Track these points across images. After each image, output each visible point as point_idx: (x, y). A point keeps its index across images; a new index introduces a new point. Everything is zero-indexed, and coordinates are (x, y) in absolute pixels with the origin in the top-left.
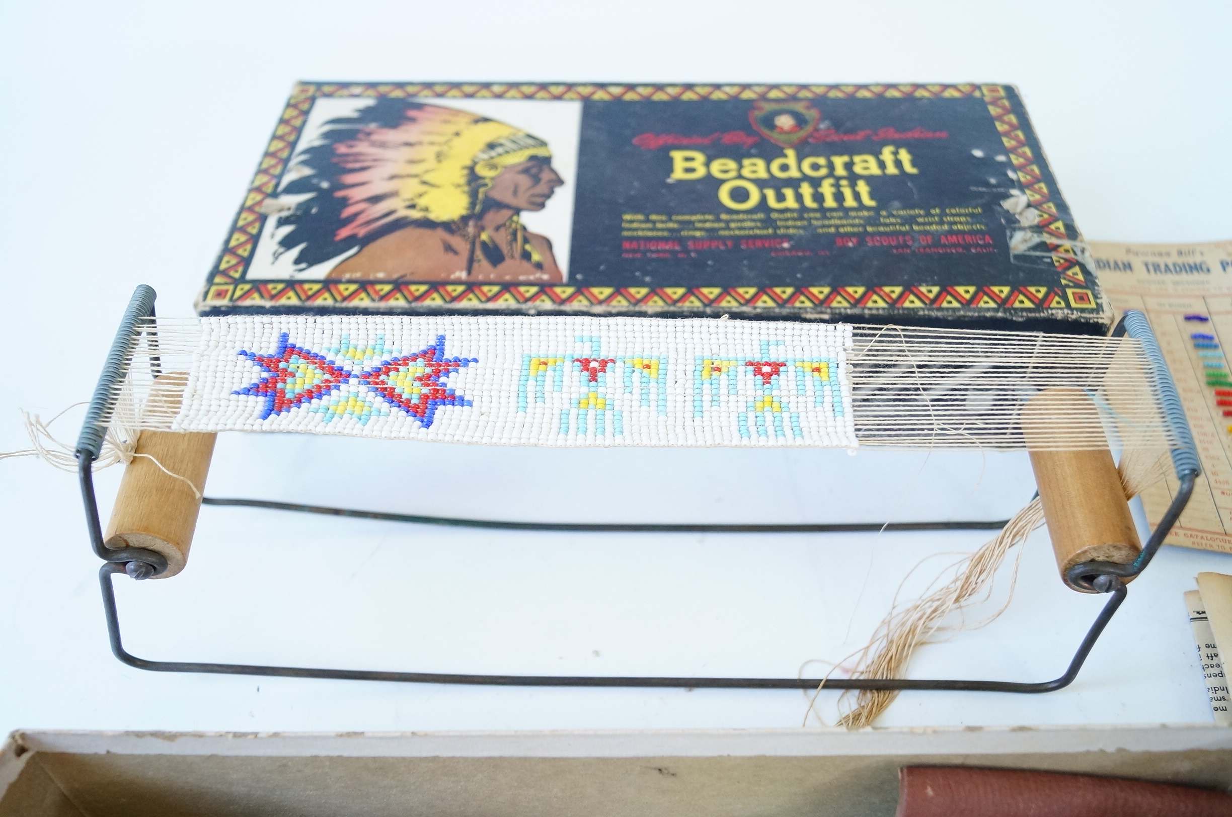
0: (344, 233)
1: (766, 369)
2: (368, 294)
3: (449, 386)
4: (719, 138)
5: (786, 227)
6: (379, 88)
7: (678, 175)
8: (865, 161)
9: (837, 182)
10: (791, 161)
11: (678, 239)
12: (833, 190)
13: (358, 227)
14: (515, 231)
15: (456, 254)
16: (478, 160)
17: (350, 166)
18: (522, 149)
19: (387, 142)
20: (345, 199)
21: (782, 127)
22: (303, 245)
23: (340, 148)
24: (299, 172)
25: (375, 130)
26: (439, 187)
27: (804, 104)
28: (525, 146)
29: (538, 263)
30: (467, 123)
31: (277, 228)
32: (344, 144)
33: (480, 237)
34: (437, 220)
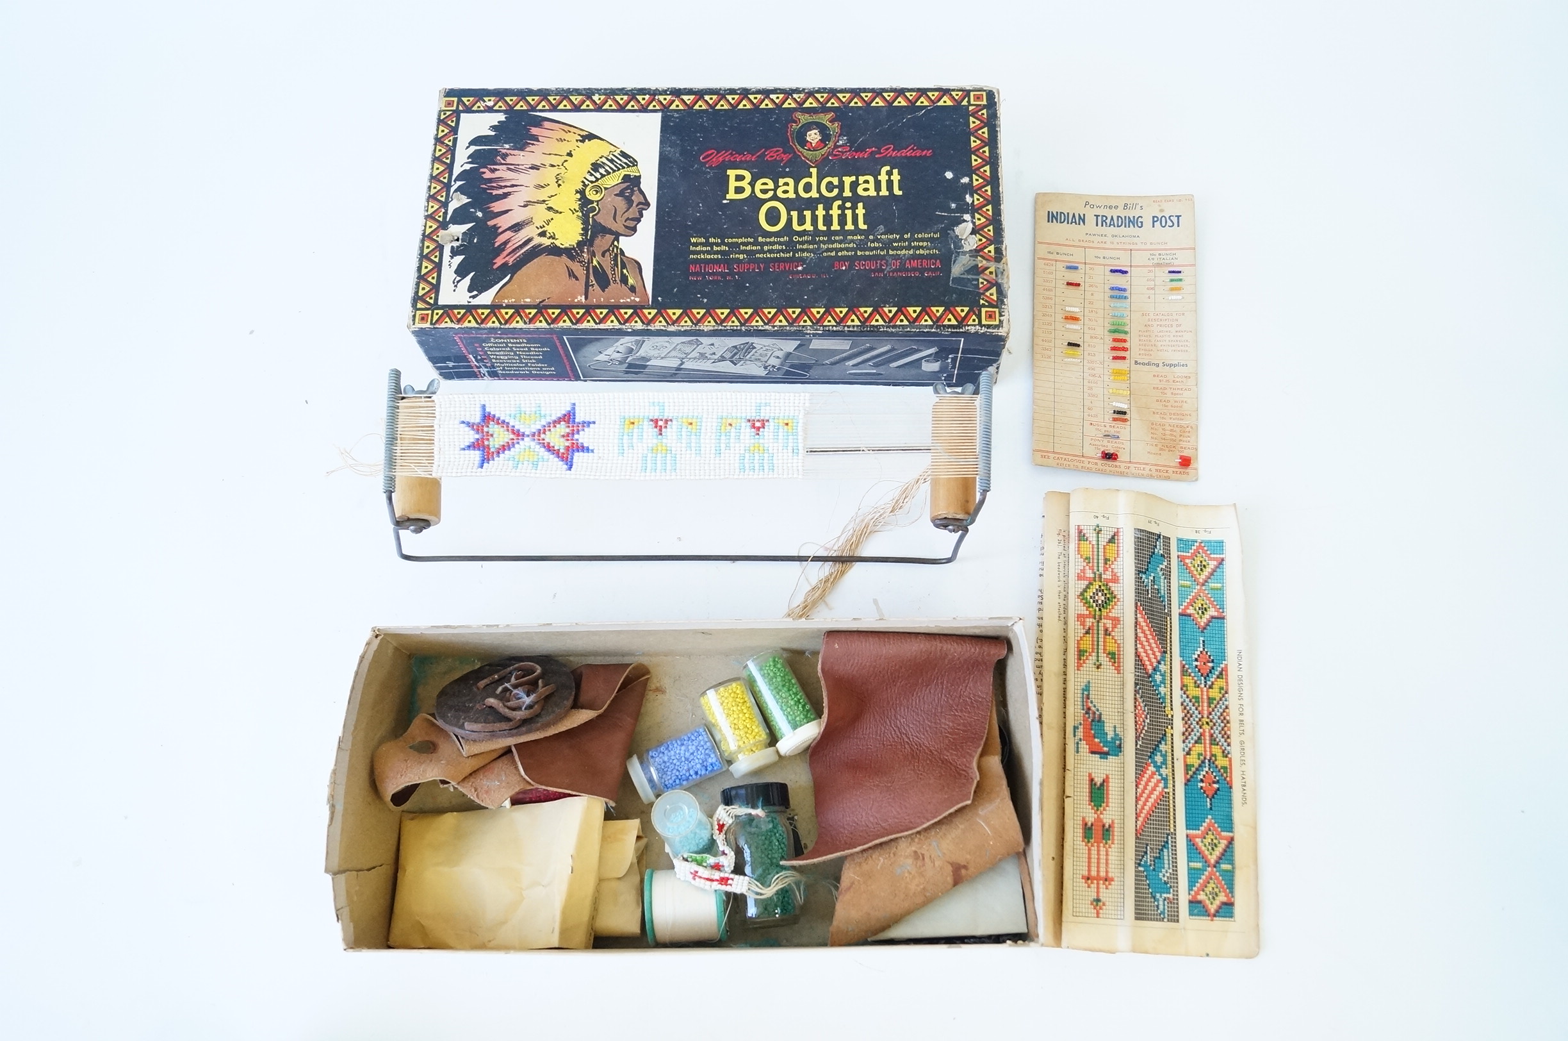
0: (499, 261)
1: (758, 424)
2: (521, 318)
3: (580, 441)
4: (763, 155)
5: (803, 250)
6: (508, 99)
7: (731, 195)
8: (867, 182)
9: (844, 204)
10: (813, 180)
11: (728, 262)
12: (840, 212)
13: (507, 256)
14: (616, 255)
15: (577, 279)
16: (587, 183)
17: (495, 192)
18: (619, 169)
19: (518, 165)
20: (496, 228)
21: (811, 143)
22: (472, 274)
23: (484, 173)
24: (459, 200)
25: (508, 152)
26: (561, 213)
27: (831, 115)
28: (620, 165)
29: (632, 286)
30: (577, 141)
31: (452, 258)
32: (487, 168)
33: (592, 263)
34: (561, 246)
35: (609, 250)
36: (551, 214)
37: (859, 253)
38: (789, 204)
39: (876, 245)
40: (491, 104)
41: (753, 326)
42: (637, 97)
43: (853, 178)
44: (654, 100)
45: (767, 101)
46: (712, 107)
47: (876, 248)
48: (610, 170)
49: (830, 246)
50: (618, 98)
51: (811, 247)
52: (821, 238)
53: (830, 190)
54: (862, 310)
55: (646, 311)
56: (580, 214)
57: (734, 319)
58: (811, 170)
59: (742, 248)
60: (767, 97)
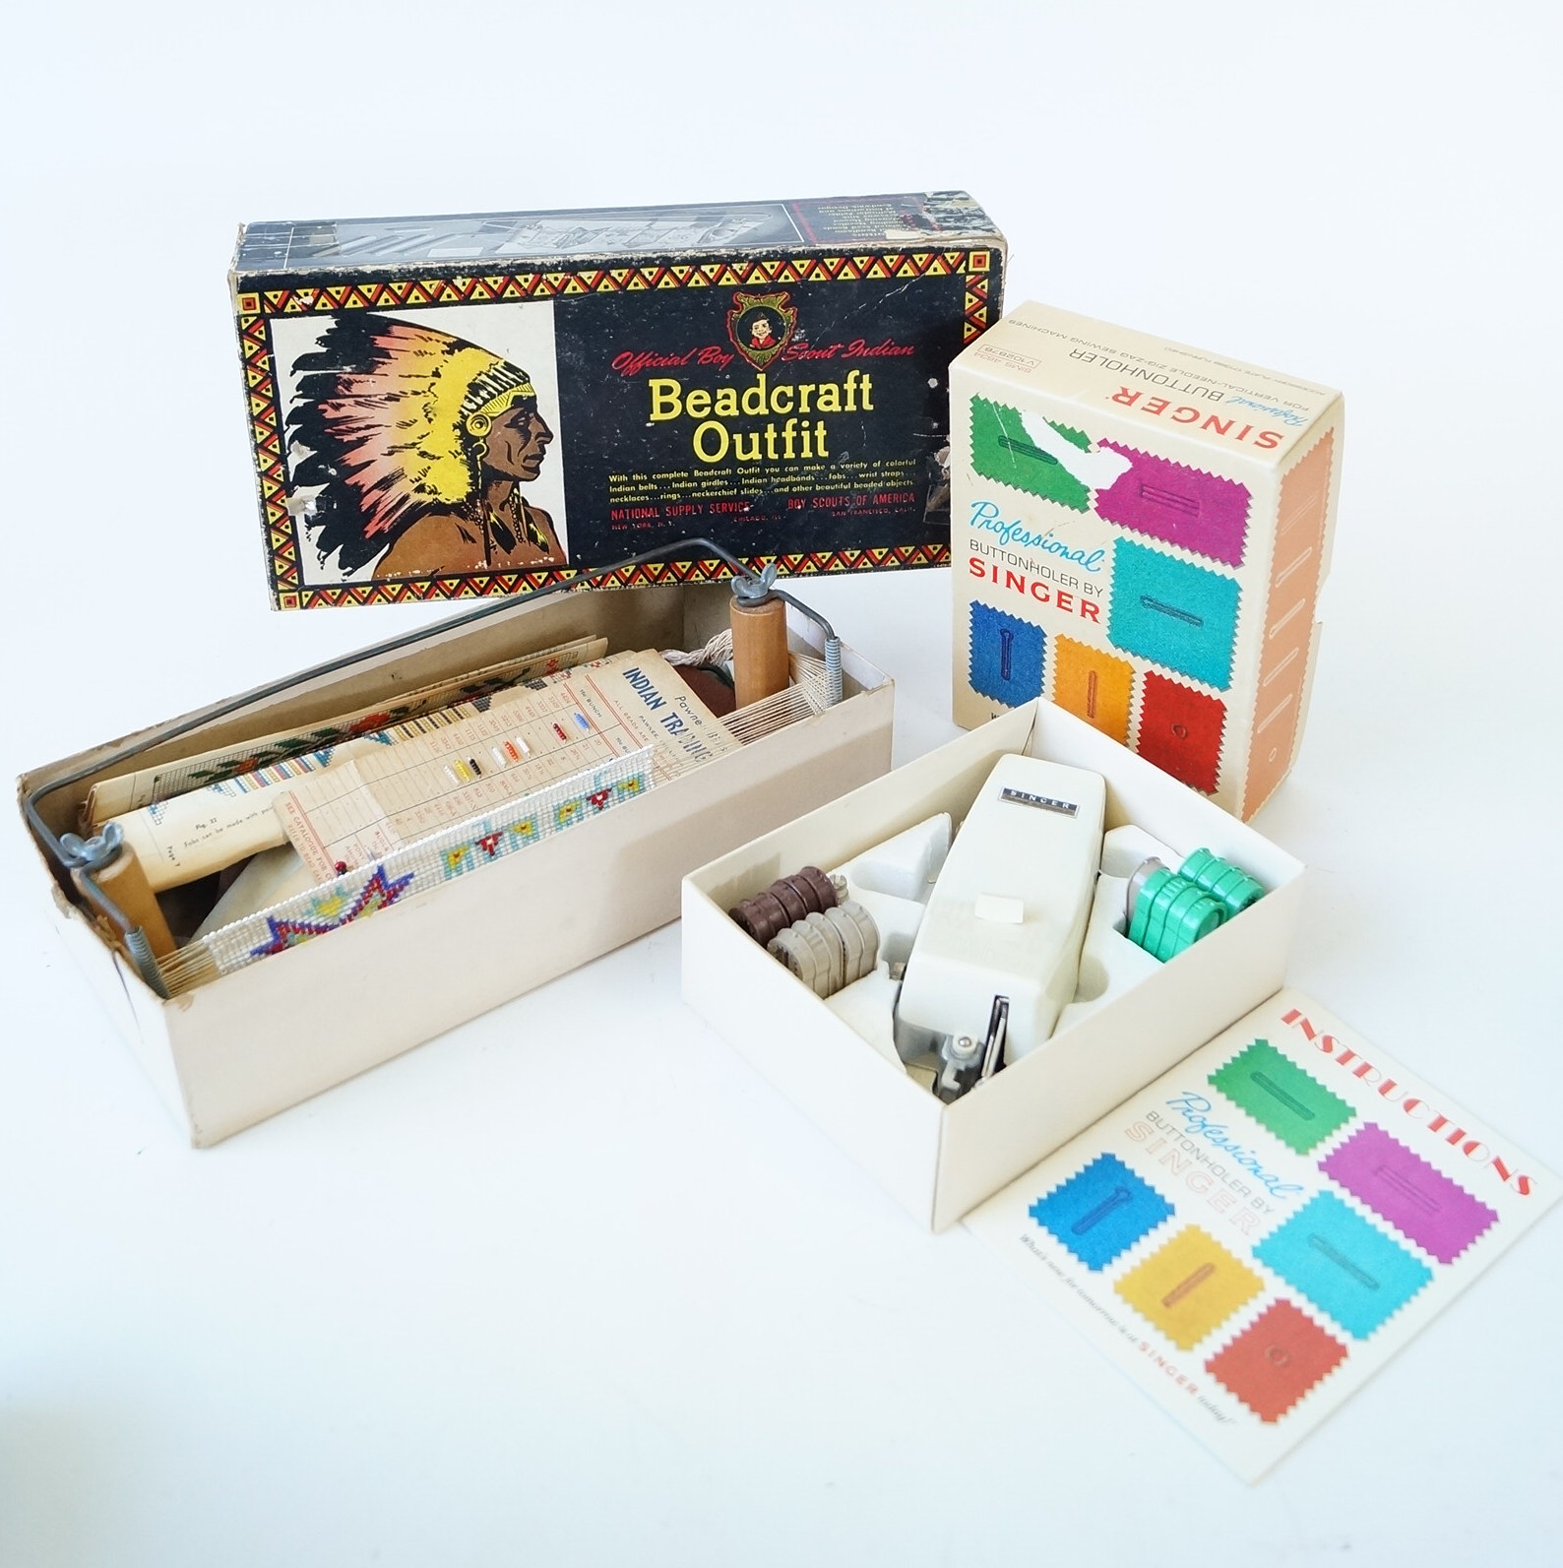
0: (371, 529)
2: (413, 592)
4: (695, 357)
5: (749, 486)
6: (332, 290)
7: (657, 415)
8: (829, 392)
9: (800, 422)
10: (761, 391)
11: (660, 506)
12: (795, 434)
13: (380, 521)
14: (518, 506)
15: (474, 541)
16: (466, 413)
17: (346, 438)
18: (506, 390)
19: (370, 396)
20: (357, 487)
21: (758, 339)
22: (340, 547)
23: (325, 411)
24: (300, 453)
25: (352, 377)
26: (439, 458)
27: (784, 297)
28: (507, 383)
29: (543, 543)
30: (443, 352)
31: (309, 529)
32: (327, 403)
33: (489, 519)
34: (447, 502)
35: (507, 501)
36: (427, 462)
37: (818, 488)
38: (731, 424)
39: (839, 477)
40: (309, 300)
41: (692, 582)
42: (517, 277)
43: (812, 387)
44: (540, 281)
45: (697, 276)
46: (623, 287)
47: (838, 482)
48: (494, 392)
49: (783, 480)
50: (490, 280)
51: (760, 481)
52: (772, 470)
53: (783, 405)
54: (820, 555)
55: (564, 573)
56: (465, 457)
57: (670, 574)
58: (759, 376)
59: (674, 485)
60: (697, 269)
